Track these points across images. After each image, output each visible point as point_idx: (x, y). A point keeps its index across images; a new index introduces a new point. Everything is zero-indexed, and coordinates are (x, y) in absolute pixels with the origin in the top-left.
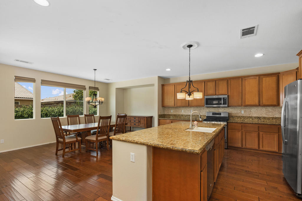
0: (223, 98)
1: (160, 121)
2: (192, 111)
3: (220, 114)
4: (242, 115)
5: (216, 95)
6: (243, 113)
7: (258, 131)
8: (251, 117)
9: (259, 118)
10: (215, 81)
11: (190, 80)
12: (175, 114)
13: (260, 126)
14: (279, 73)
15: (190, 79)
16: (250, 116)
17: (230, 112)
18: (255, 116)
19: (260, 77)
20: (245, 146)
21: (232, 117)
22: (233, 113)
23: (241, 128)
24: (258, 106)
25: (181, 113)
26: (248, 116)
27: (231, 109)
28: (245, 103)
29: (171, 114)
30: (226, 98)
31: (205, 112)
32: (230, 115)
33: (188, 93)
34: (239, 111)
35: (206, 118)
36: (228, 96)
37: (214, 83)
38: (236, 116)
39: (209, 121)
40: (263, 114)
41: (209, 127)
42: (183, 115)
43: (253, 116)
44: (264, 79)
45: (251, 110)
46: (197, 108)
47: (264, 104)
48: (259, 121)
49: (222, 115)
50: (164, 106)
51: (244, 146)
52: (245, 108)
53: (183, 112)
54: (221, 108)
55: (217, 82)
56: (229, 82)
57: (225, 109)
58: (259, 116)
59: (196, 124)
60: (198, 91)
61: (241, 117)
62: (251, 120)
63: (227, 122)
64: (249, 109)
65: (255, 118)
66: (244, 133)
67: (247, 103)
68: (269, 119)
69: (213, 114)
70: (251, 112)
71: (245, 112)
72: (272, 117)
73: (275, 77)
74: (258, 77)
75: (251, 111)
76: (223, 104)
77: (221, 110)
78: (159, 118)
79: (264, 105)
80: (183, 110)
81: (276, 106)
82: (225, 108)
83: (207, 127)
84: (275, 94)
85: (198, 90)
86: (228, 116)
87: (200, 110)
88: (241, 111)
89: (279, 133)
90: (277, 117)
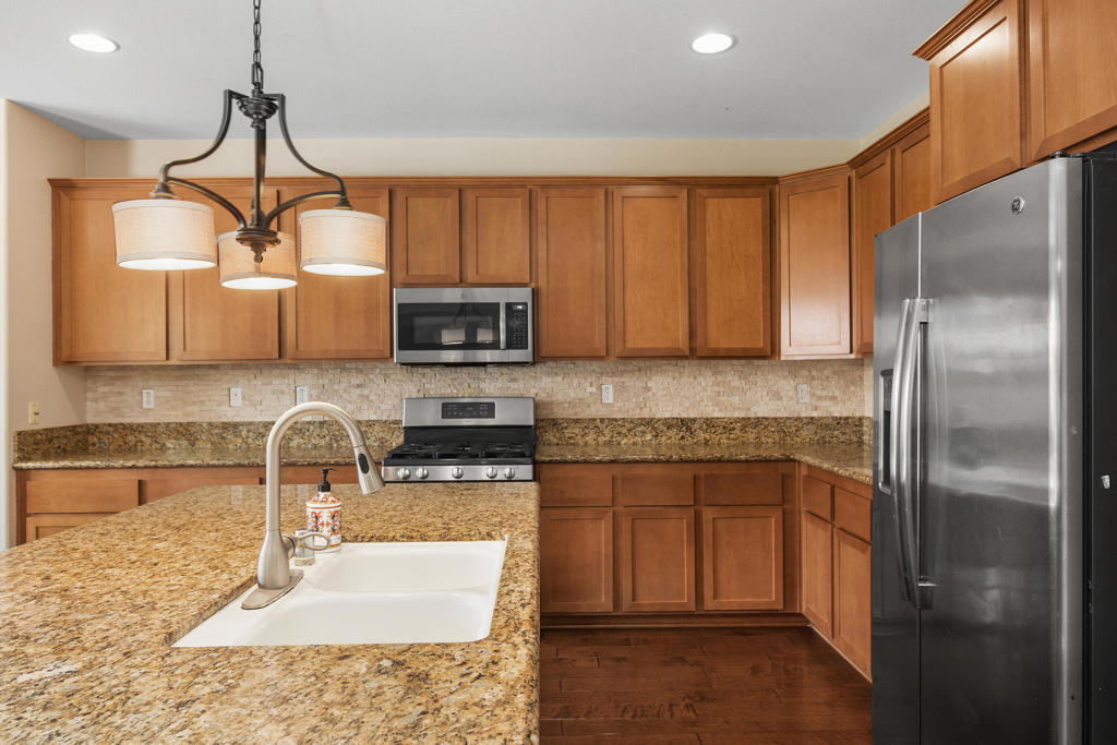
0: (509, 306)
1: (30, 485)
2: (303, 391)
3: (489, 409)
4: (603, 413)
5: (461, 282)
6: (611, 400)
7: (696, 501)
8: (652, 419)
9: (685, 424)
10: (460, 191)
11: (267, 90)
12: (175, 416)
13: (702, 471)
14: (775, 180)
15: (258, 86)
16: (646, 414)
17: (542, 397)
18: (667, 415)
19: (694, 190)
20: (634, 600)
21: (555, 423)
22: (560, 398)
23: (609, 494)
24: (686, 358)
25: (225, 408)
26: (637, 414)
27: (548, 374)
28: (624, 343)
29: (141, 420)
30: (526, 304)
31: (396, 401)
32: (543, 414)
33: (239, 216)
34: (589, 390)
35: (401, 440)
36: (535, 293)
37: (451, 202)
38: (577, 421)
39: (427, 459)
40: (702, 404)
41: (442, 538)
42: (236, 426)
43: (658, 416)
44: (712, 204)
45: (650, 379)
46: (343, 369)
47: (713, 345)
48: (689, 441)
49: (500, 418)
50: (70, 363)
51: (626, 605)
52: (621, 368)
53: (237, 401)
54: (490, 369)
55: (469, 197)
56: (541, 206)
57: (514, 380)
58: (684, 415)
59: (325, 517)
60: (345, 203)
61: (602, 420)
62: (649, 437)
63: (535, 463)
64: (637, 373)
65: (670, 424)
66: (625, 526)
67: (636, 341)
68: (728, 426)
69: (448, 409)
70: (650, 394)
71: (620, 390)
72: (742, 415)
73: (759, 200)
74: (684, 194)
75: (648, 389)
76: (509, 346)
77: (490, 386)
78: (21, 459)
79: (716, 350)
80: (237, 391)
81: (764, 357)
82: (518, 372)
83: (424, 538)
84: (761, 291)
85: (343, 192)
86: (536, 420)
87: (358, 386)
88: (599, 388)
89: (786, 506)
90: (760, 415)
